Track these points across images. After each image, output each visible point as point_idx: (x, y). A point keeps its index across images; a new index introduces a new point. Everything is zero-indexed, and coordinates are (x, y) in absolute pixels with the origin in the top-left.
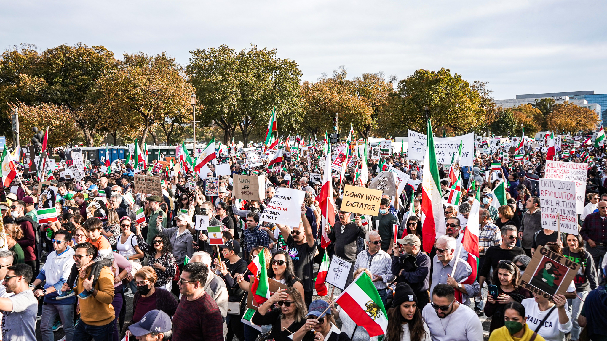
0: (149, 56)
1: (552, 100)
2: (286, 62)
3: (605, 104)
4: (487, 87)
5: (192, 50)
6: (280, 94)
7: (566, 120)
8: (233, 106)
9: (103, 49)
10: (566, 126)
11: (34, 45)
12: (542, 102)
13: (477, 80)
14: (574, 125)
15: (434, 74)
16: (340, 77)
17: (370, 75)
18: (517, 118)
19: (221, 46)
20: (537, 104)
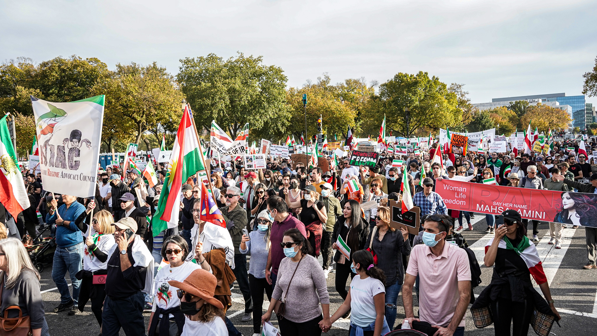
0: (141, 66)
1: (525, 102)
2: (271, 68)
3: (575, 105)
4: (464, 89)
5: (182, 59)
6: (267, 99)
7: (540, 120)
8: (222, 112)
9: (96, 61)
10: (539, 126)
11: (30, 59)
12: (517, 104)
13: (454, 83)
14: (547, 124)
15: (413, 77)
16: (323, 83)
17: (353, 81)
18: (493, 119)
19: (210, 54)
20: (512, 106)
